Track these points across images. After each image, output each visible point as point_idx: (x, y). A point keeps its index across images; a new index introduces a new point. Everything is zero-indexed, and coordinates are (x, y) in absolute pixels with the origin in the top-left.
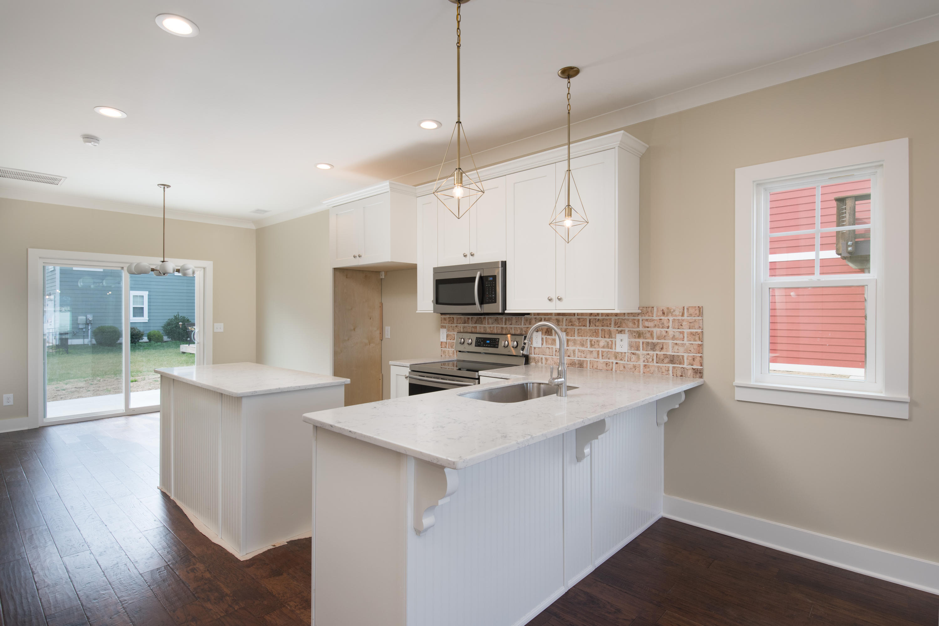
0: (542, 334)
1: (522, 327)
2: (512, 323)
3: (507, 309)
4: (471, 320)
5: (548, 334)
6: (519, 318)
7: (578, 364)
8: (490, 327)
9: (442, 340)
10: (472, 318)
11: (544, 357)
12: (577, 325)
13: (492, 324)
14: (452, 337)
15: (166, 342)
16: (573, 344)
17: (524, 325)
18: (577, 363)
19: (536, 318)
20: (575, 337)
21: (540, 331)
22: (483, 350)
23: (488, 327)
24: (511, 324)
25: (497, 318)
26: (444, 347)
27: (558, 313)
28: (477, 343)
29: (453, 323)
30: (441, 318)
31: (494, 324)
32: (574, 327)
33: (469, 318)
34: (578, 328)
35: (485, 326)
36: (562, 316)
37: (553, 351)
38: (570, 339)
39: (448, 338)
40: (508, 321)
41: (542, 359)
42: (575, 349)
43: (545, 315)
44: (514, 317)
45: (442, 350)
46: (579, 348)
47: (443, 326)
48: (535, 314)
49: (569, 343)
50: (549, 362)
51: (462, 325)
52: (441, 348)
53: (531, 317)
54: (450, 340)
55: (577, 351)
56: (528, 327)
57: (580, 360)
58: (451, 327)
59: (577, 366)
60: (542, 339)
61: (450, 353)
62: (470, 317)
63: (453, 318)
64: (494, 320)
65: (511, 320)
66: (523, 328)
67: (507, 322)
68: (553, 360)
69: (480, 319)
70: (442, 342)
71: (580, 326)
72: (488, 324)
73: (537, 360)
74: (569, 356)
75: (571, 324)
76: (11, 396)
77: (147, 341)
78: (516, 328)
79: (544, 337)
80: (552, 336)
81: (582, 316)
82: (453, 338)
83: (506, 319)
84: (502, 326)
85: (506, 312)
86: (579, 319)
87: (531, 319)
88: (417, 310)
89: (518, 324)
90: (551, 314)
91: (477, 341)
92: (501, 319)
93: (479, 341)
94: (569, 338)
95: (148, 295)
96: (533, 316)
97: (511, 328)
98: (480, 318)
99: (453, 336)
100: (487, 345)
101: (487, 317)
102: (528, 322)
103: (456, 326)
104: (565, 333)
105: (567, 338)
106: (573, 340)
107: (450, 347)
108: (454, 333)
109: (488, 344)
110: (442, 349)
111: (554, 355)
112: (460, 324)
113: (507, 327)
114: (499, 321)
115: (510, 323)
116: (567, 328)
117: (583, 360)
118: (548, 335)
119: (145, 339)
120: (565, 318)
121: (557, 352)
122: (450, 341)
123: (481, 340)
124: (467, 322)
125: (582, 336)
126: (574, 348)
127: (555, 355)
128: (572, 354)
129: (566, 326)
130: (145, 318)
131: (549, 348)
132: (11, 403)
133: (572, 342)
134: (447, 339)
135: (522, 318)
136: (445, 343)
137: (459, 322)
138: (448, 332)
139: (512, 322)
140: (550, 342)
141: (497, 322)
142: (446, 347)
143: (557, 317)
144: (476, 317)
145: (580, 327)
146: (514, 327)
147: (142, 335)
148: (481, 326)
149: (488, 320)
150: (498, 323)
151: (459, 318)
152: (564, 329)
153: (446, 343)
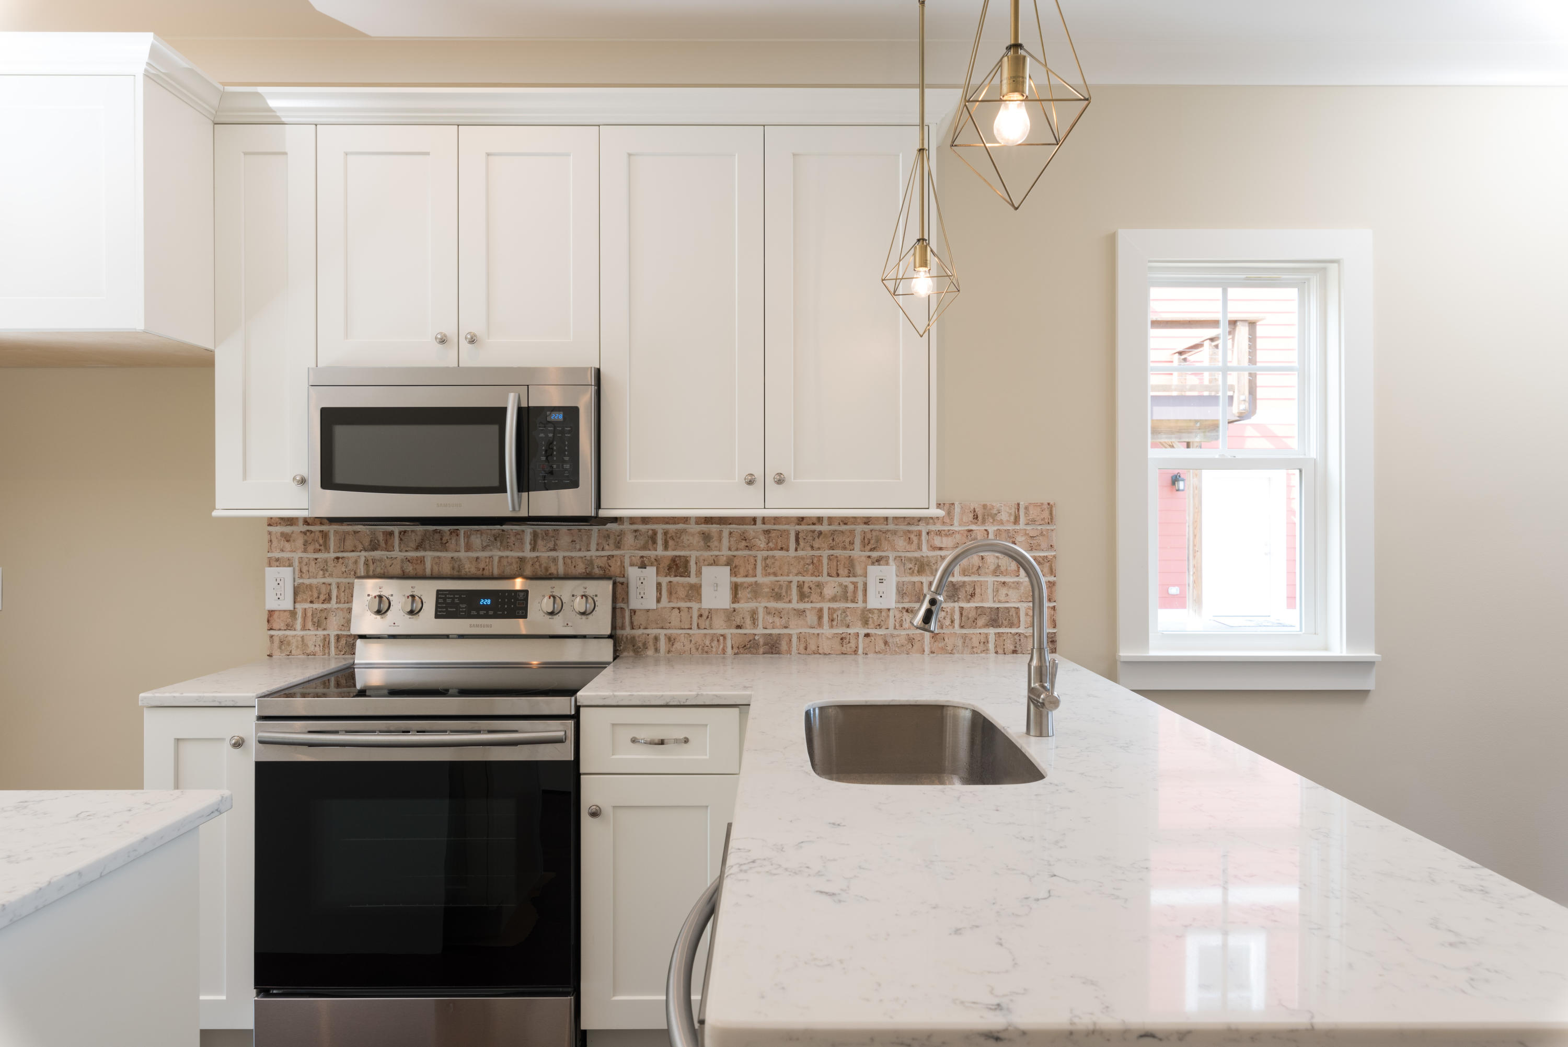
0: (657, 573)
1: (591, 556)
2: (555, 544)
3: (602, 507)
4: (401, 540)
5: (676, 571)
6: (580, 530)
7: (765, 644)
8: (477, 558)
9: (272, 604)
10: (405, 532)
11: (663, 632)
12: (762, 546)
13: (484, 548)
14: (319, 593)
16: (749, 596)
17: (597, 550)
18: (761, 641)
19: (636, 531)
20: (756, 576)
21: (652, 565)
22: (471, 626)
23: (468, 558)
24: (554, 549)
25: (503, 531)
26: (282, 626)
27: (706, 517)
28: (440, 608)
29: (325, 547)
30: (270, 533)
31: (491, 550)
32: (753, 553)
33: (391, 534)
34: (765, 553)
35: (456, 555)
36: (718, 526)
37: (691, 617)
38: (742, 583)
39: (299, 599)
40: (543, 539)
41: (656, 639)
42: (757, 608)
43: (667, 523)
44: (563, 529)
45: (272, 637)
46: (769, 605)
47: (277, 560)
48: (632, 520)
49: (739, 592)
50: (678, 645)
51: (363, 554)
52: (271, 629)
53: (621, 527)
54: (311, 602)
55: (761, 613)
56: (613, 556)
57: (770, 635)
58: (313, 563)
59: (761, 650)
60: (659, 585)
61: (310, 644)
62: (396, 529)
63: (325, 535)
64: (492, 539)
65: (553, 537)
66: (594, 558)
67: (540, 542)
68: (691, 641)
69: (437, 536)
70: (271, 613)
71: (771, 550)
72: (468, 548)
73: (640, 645)
74: (739, 627)
75: (744, 543)
78: (572, 558)
79: (664, 581)
80: (689, 577)
81: (774, 524)
82: (322, 597)
83: (535, 535)
84: (520, 554)
85: (603, 513)
86: (766, 531)
87: (621, 534)
88: (214, 508)
89: (578, 547)
90: (686, 520)
91: (441, 601)
92: (517, 534)
93: (449, 601)
94: (739, 580)
96: (626, 526)
97: (555, 560)
98: (435, 531)
99: (324, 590)
100: (482, 613)
101: (463, 529)
102: (611, 541)
103: (338, 558)
104: (729, 567)
105: (735, 579)
106: (750, 585)
107: (309, 624)
108: (328, 580)
109: (485, 607)
110: (272, 632)
111: (695, 625)
112: (353, 551)
113: (537, 557)
114: (509, 540)
115: (551, 545)
116: (735, 556)
117: (779, 634)
118: (676, 576)
120: (726, 529)
121: (705, 617)
122: (307, 605)
123: (460, 598)
124: (384, 545)
125: (775, 574)
126: (753, 605)
127: (699, 628)
128: (748, 621)
129: (730, 549)
131: (679, 609)
133: (749, 589)
134: (295, 602)
135: (592, 530)
136: (287, 614)
137: (349, 543)
138: (301, 577)
139: (557, 542)
140: (682, 593)
141: (501, 543)
142: (289, 627)
143: (704, 527)
144: (420, 528)
145: (771, 553)
146: (564, 557)
148: (439, 558)
149: (467, 536)
150: (507, 547)
151: (348, 533)
152: (725, 558)
153: (293, 613)
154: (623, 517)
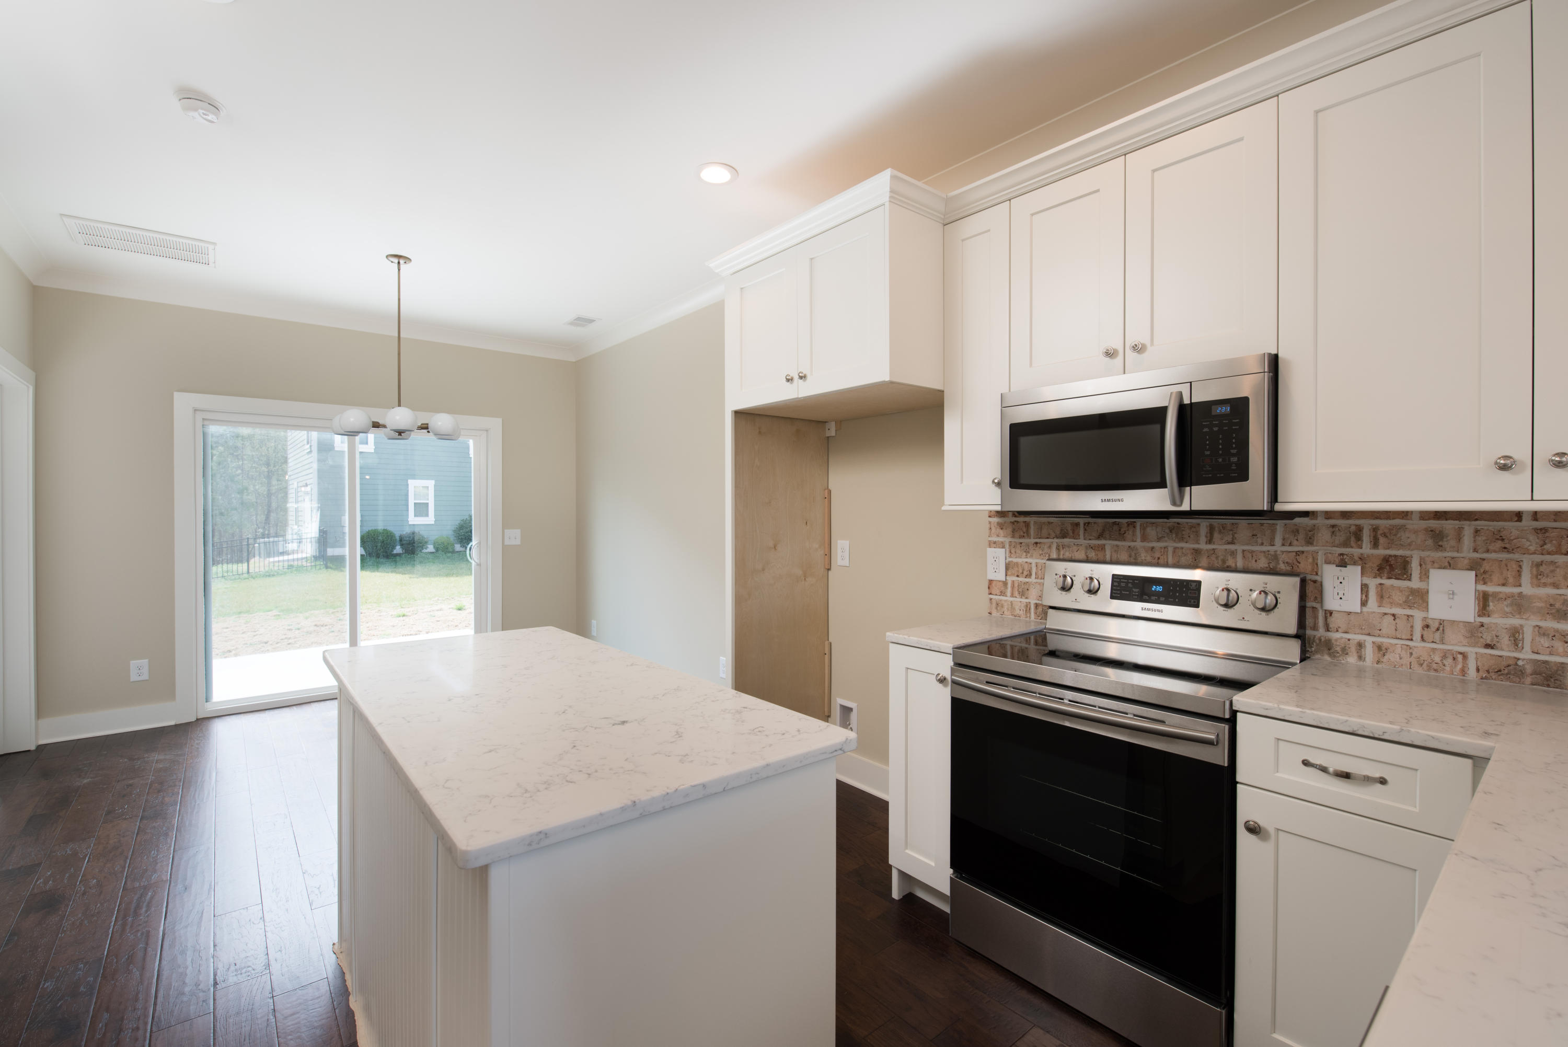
0: (1362, 574)
1: (1276, 551)
2: (1234, 538)
3: (1279, 500)
4: (1085, 530)
5: (1389, 572)
6: (1262, 524)
7: (1535, 673)
8: (1153, 548)
9: (991, 576)
10: (1089, 523)
11: (1369, 640)
12: (1532, 548)
13: (1159, 539)
14: (1023, 570)
15: (457, 552)
16: (1507, 610)
17: (1283, 545)
18: (1529, 669)
19: (1333, 526)
20: (1520, 586)
21: (1355, 564)
23: (1144, 547)
24: (1232, 543)
25: (1178, 523)
26: (998, 592)
27: (1436, 512)
28: (1115, 590)
29: (1027, 534)
30: (990, 523)
31: (1166, 541)
32: (1516, 556)
33: (1077, 525)
34: (1538, 558)
35: (1132, 544)
36: (1457, 522)
37: (1412, 627)
38: (1495, 595)
39: (1009, 573)
40: (1220, 532)
41: (1360, 645)
42: (1521, 626)
43: (1377, 518)
44: (1243, 523)
45: (991, 599)
46: (1542, 624)
47: (995, 543)
48: (1328, 515)
49: (1491, 604)
50: (1391, 657)
51: (1056, 540)
52: (990, 594)
53: (1314, 522)
54: (1018, 576)
55: (1528, 635)
56: (1303, 552)
57: (1546, 662)
58: (1019, 546)
59: (1528, 680)
60: (1364, 588)
61: (1017, 608)
62: (1082, 521)
63: (1027, 525)
64: (1167, 531)
65: (1232, 530)
66: (1278, 553)
67: (1216, 535)
68: (1411, 654)
69: (1116, 527)
70: (991, 581)
71: (1549, 553)
72: (1144, 538)
73: (1338, 649)
74: (1488, 646)
75: (1499, 544)
76: (145, 662)
77: (434, 551)
78: (1252, 552)
79: (1373, 583)
80: (1410, 580)
81: (1555, 521)
82: (1025, 573)
83: (1211, 529)
84: (1196, 546)
85: (1278, 507)
86: (1537, 531)
87: (1314, 529)
88: (943, 504)
89: (1260, 541)
90: (1405, 514)
91: (1116, 584)
92: (1191, 527)
93: (1123, 585)
94: (1490, 588)
95: (435, 486)
96: (1320, 521)
97: (1233, 554)
98: (1114, 523)
99: (1026, 567)
100: (1153, 598)
101: (1139, 522)
102: (1301, 536)
103: (1036, 543)
104: (1474, 573)
105: (1482, 588)
106: (1512, 596)
107: (1016, 593)
108: (1029, 560)
109: (1157, 594)
110: (991, 596)
111: (1417, 635)
112: (1048, 538)
113: (1214, 549)
114: (1184, 533)
115: (1229, 538)
116: (1484, 560)
117: (1562, 663)
118: (1389, 578)
119: (431, 548)
120: (1468, 529)
121: (1433, 628)
122: (1015, 578)
123: (1133, 584)
124: (1071, 534)
125: (1556, 586)
126: (1515, 621)
127: (1423, 639)
128: (1505, 640)
129: (1475, 550)
130: (430, 519)
131: (1394, 615)
132: (145, 676)
133: (1509, 601)
134: (1006, 575)
135: (1277, 524)
136: (1001, 583)
137: (1045, 532)
138: (1010, 557)
139: (1236, 535)
140: (1398, 597)
141: (1177, 535)
142: (1003, 593)
143: (1434, 524)
144: (1100, 521)
145: (1548, 558)
146: (1244, 551)
147: (426, 542)
148: (1117, 546)
149: (1143, 528)
150: (1182, 539)
151: (1044, 523)
152: (1466, 562)
153: (1005, 583)
154: (1317, 512)
